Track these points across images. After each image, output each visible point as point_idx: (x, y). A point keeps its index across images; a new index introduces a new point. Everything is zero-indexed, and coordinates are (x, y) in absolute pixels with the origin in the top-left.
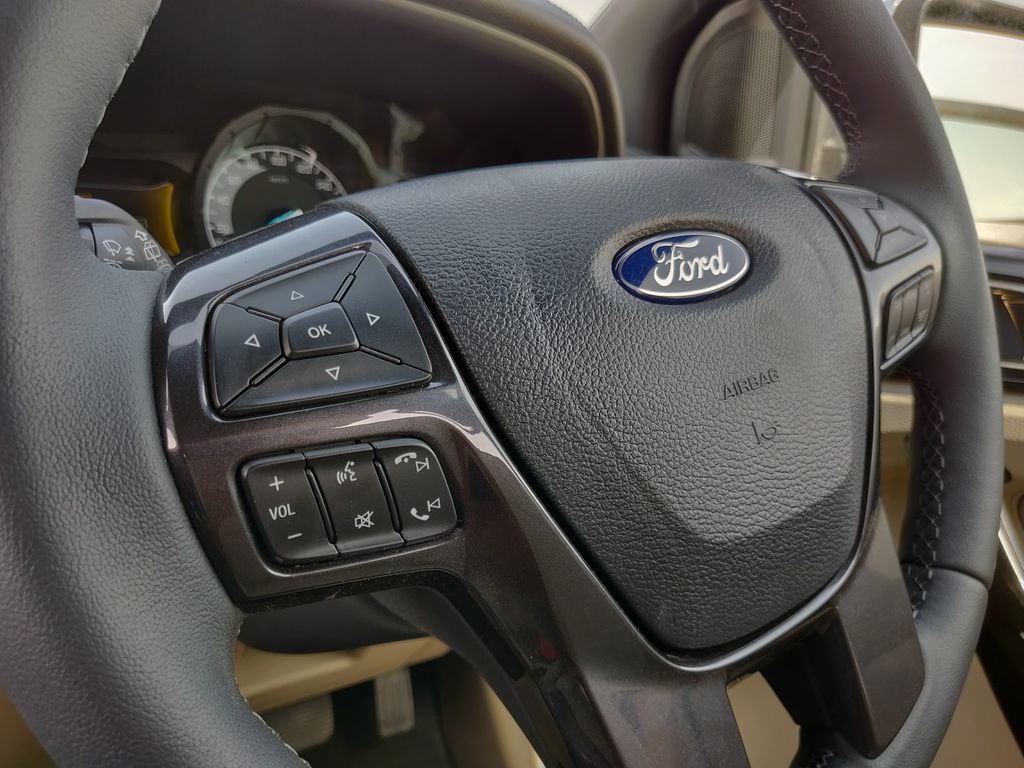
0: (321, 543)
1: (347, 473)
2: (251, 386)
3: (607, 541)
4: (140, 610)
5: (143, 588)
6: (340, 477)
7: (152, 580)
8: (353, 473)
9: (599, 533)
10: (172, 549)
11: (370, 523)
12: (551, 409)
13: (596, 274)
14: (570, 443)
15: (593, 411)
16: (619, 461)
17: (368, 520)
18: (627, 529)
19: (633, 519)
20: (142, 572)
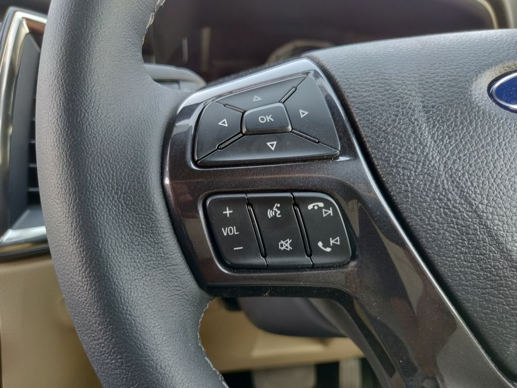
0: (256, 256)
1: (275, 211)
2: (218, 148)
3: (467, 286)
4: (136, 277)
5: (139, 265)
6: (270, 214)
7: (145, 261)
8: (279, 212)
9: (460, 278)
10: (160, 244)
11: (289, 247)
12: (428, 183)
13: (473, 92)
14: (442, 210)
15: (462, 187)
16: (482, 226)
17: (288, 245)
18: (485, 279)
19: (491, 272)
20: (139, 255)
